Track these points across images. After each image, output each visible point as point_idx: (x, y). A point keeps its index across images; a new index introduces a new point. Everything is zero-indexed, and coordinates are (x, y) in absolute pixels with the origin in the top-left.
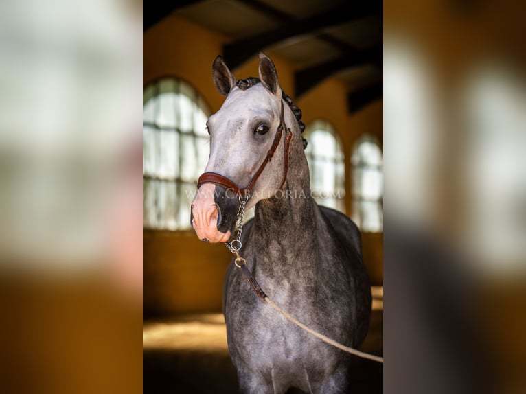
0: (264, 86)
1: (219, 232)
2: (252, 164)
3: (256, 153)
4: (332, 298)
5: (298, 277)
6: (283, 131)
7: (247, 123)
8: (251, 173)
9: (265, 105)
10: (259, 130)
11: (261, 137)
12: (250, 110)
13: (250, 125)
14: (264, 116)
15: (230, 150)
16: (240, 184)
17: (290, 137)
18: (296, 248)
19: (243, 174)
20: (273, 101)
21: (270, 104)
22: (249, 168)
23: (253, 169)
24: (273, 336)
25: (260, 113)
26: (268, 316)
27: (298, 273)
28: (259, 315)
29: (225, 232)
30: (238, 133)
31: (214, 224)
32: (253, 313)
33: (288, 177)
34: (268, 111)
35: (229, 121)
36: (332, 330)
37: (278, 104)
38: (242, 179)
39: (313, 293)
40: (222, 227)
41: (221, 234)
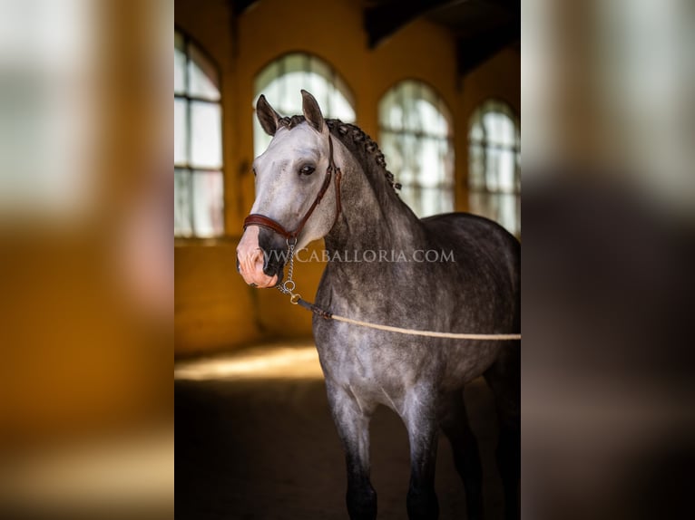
0: (309, 124)
1: (267, 276)
2: (298, 205)
3: (302, 194)
4: (408, 314)
5: (368, 300)
6: (333, 172)
7: (291, 164)
8: (298, 215)
9: (310, 144)
10: (305, 171)
11: (307, 177)
12: (294, 150)
13: (295, 166)
14: (309, 157)
15: (275, 193)
16: (286, 227)
17: (340, 177)
18: (361, 273)
19: (289, 216)
20: (319, 139)
21: (316, 142)
22: (296, 209)
23: (300, 210)
24: (347, 354)
25: (304, 153)
26: (343, 335)
27: (367, 296)
28: (335, 333)
29: (272, 276)
30: (283, 173)
31: (260, 268)
32: (331, 331)
33: (344, 209)
34: (313, 150)
35: (274, 163)
36: (407, 346)
37: (324, 142)
38: (289, 221)
39: (385, 314)
40: (269, 270)
41: (269, 278)
